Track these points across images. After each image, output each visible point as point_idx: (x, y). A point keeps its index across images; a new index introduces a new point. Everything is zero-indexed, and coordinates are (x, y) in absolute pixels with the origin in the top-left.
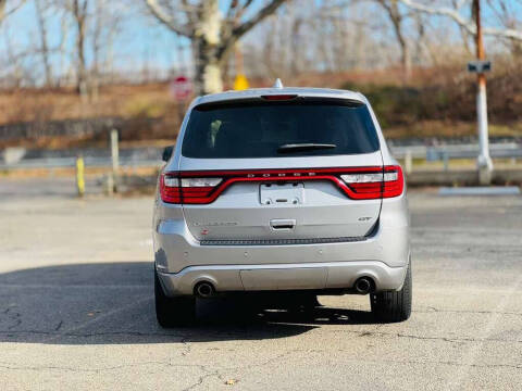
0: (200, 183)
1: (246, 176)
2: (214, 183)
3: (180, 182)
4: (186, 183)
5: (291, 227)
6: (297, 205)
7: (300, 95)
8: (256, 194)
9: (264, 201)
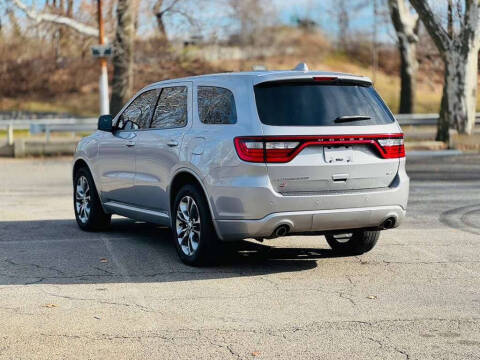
0: (281, 146)
1: (316, 140)
2: (292, 146)
3: (265, 146)
4: (269, 146)
5: (345, 180)
6: (350, 163)
7: (339, 77)
8: (321, 155)
9: (328, 160)
